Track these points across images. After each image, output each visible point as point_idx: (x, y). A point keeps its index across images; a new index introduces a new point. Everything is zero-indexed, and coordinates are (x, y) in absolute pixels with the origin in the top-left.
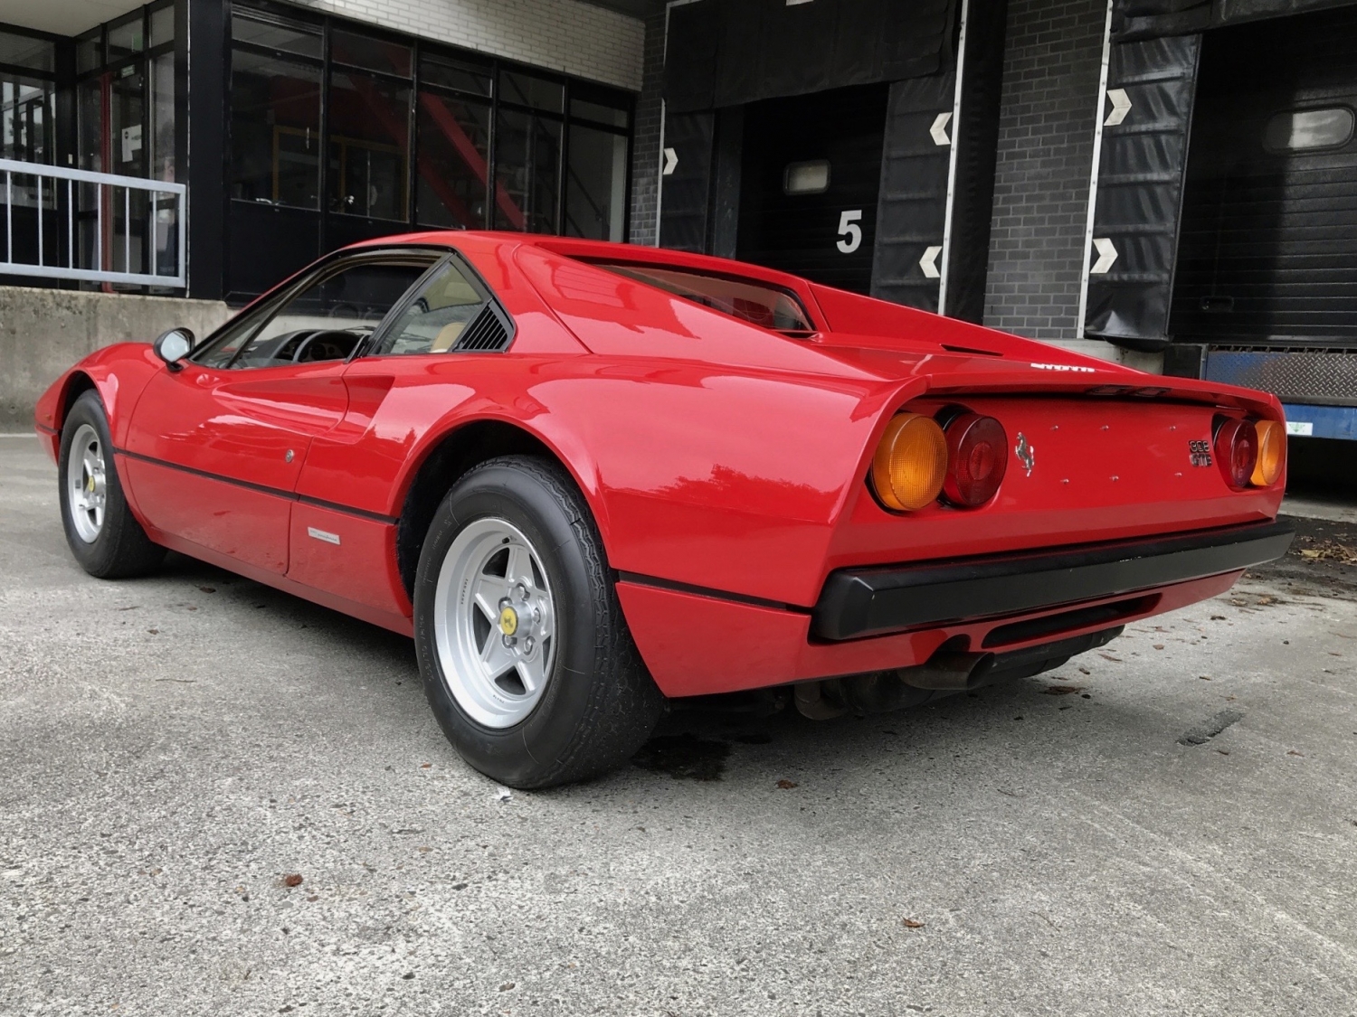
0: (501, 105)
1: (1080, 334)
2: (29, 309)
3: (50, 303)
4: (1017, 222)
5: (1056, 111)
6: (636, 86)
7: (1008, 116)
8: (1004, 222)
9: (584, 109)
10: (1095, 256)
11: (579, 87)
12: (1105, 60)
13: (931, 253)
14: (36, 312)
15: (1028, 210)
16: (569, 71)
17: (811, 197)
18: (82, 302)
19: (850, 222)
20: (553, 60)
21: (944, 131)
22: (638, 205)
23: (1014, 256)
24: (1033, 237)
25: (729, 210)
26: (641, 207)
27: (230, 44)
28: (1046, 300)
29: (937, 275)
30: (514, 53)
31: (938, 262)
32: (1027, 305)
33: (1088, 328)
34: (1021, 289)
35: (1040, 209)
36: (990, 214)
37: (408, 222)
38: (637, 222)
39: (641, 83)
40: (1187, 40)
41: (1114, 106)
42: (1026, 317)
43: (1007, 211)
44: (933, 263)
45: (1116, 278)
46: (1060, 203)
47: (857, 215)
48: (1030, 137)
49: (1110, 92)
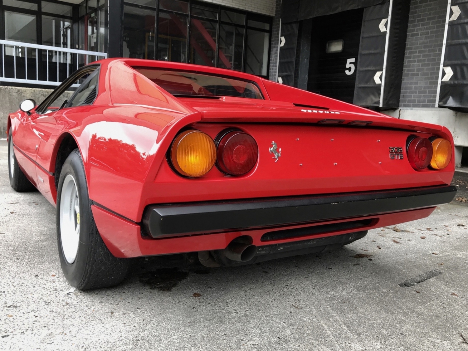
0: (221, 23)
1: (437, 105)
4: (414, 61)
5: (432, 16)
6: (273, 14)
7: (412, 19)
8: (409, 62)
9: (253, 24)
10: (444, 74)
11: (250, 15)
13: (378, 74)
15: (419, 56)
16: (247, 9)
17: (336, 54)
19: (350, 63)
20: (241, 6)
21: (384, 26)
22: (273, 58)
23: (413, 75)
24: (420, 67)
25: (306, 60)
26: (274, 59)
27: (123, 3)
28: (425, 92)
29: (380, 82)
30: (226, 3)
31: (381, 78)
32: (417, 94)
33: (440, 103)
34: (415, 88)
35: (424, 56)
36: (404, 59)
38: (272, 65)
39: (275, 13)
41: (453, 13)
42: (417, 99)
43: (410, 57)
44: (379, 78)
45: (452, 83)
46: (432, 53)
47: (353, 60)
48: (421, 27)
49: (452, 7)
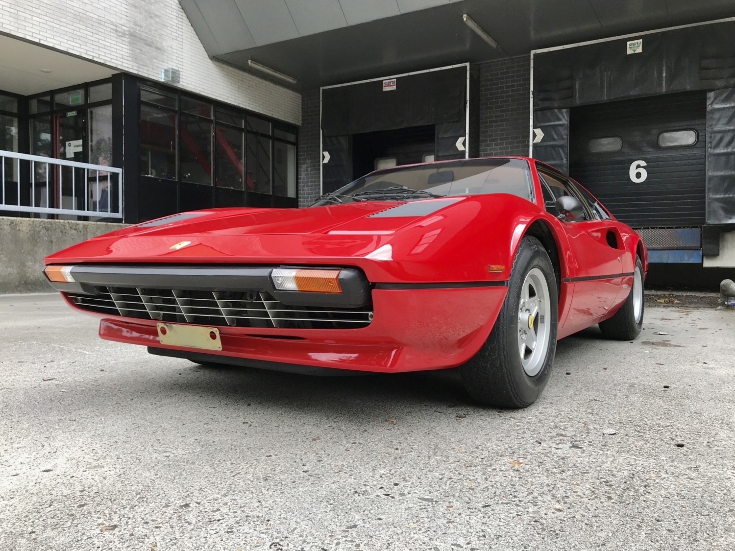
0: (248, 132)
2: (59, 230)
3: (67, 227)
5: (505, 137)
6: (299, 123)
7: (483, 138)
9: (279, 133)
11: (277, 124)
12: (531, 117)
14: (62, 232)
16: (274, 116)
18: (81, 226)
20: (268, 111)
21: (462, 145)
22: (302, 177)
26: (304, 178)
27: (140, 103)
30: (253, 108)
37: (212, 185)
38: (302, 184)
39: (301, 122)
40: (564, 110)
41: (537, 135)
48: (494, 147)
49: (535, 130)
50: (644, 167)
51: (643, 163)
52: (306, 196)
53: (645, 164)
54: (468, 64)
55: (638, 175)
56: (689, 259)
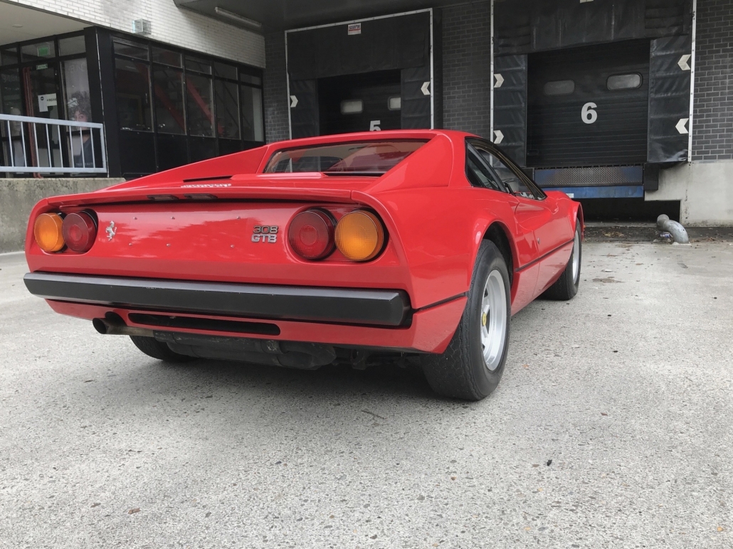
0: (216, 78)
2: (52, 188)
3: (59, 185)
4: (454, 124)
6: (264, 66)
7: (446, 82)
8: (449, 124)
9: (245, 77)
10: (495, 137)
11: (243, 68)
12: (492, 63)
14: (54, 190)
15: (458, 119)
16: (240, 61)
17: (353, 116)
18: (71, 183)
19: (375, 126)
20: (233, 56)
21: (427, 89)
22: (269, 120)
26: (271, 121)
27: (114, 56)
30: (219, 54)
37: (186, 134)
38: (269, 128)
40: (523, 56)
41: (497, 80)
43: (449, 120)
45: (504, 145)
47: (378, 122)
48: (456, 90)
49: (495, 75)
50: (594, 109)
51: (593, 105)
52: (273, 139)
53: (595, 106)
54: (431, 10)
55: (589, 117)
56: (632, 194)
